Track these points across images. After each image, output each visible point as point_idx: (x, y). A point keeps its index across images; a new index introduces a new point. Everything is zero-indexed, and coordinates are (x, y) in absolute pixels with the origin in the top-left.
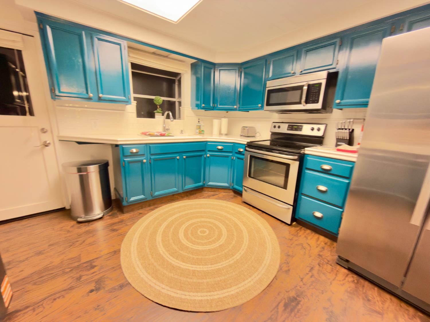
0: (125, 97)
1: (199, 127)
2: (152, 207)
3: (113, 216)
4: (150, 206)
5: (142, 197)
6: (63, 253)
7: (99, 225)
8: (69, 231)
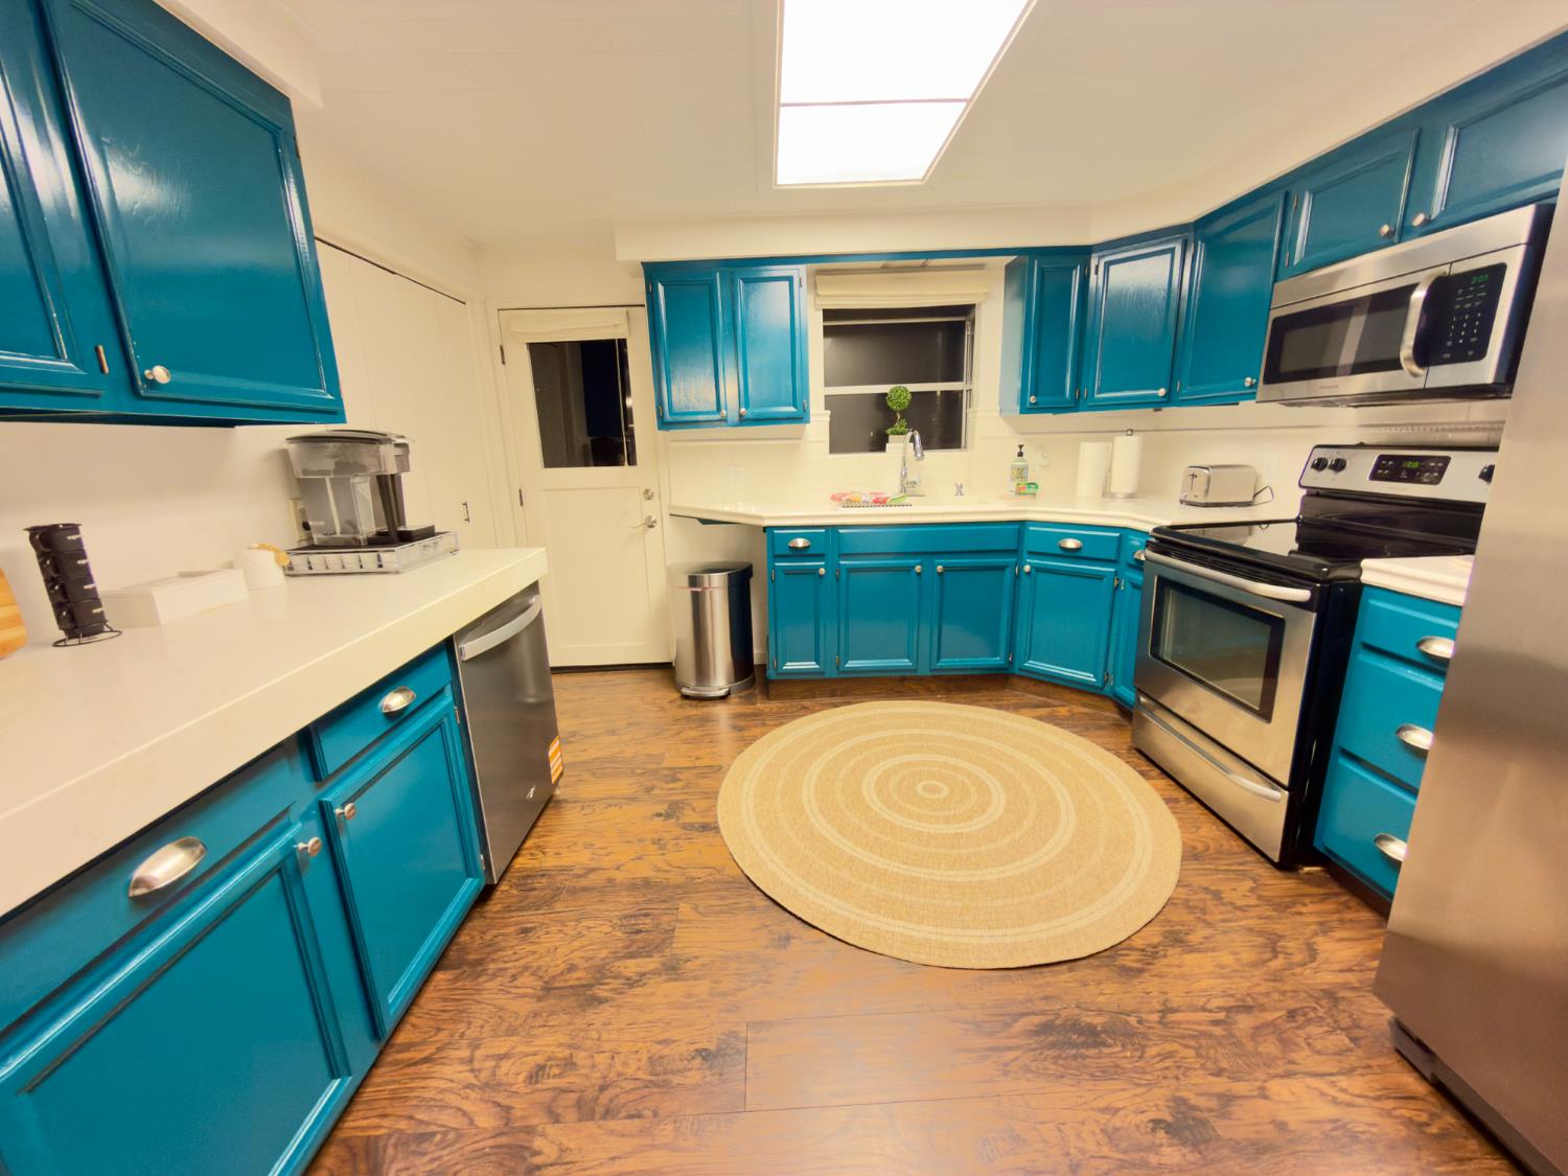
0: (796, 407)
1: (1021, 473)
2: (837, 700)
3: (749, 699)
4: (833, 695)
5: (812, 665)
6: (643, 743)
7: (722, 711)
8: (663, 709)
